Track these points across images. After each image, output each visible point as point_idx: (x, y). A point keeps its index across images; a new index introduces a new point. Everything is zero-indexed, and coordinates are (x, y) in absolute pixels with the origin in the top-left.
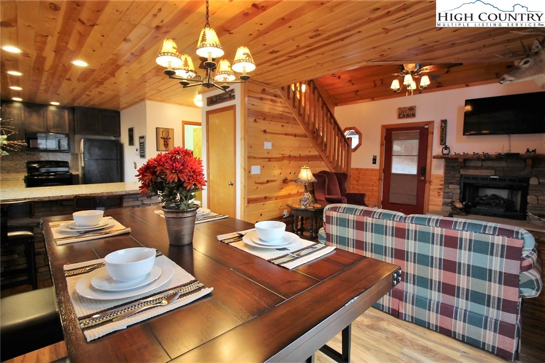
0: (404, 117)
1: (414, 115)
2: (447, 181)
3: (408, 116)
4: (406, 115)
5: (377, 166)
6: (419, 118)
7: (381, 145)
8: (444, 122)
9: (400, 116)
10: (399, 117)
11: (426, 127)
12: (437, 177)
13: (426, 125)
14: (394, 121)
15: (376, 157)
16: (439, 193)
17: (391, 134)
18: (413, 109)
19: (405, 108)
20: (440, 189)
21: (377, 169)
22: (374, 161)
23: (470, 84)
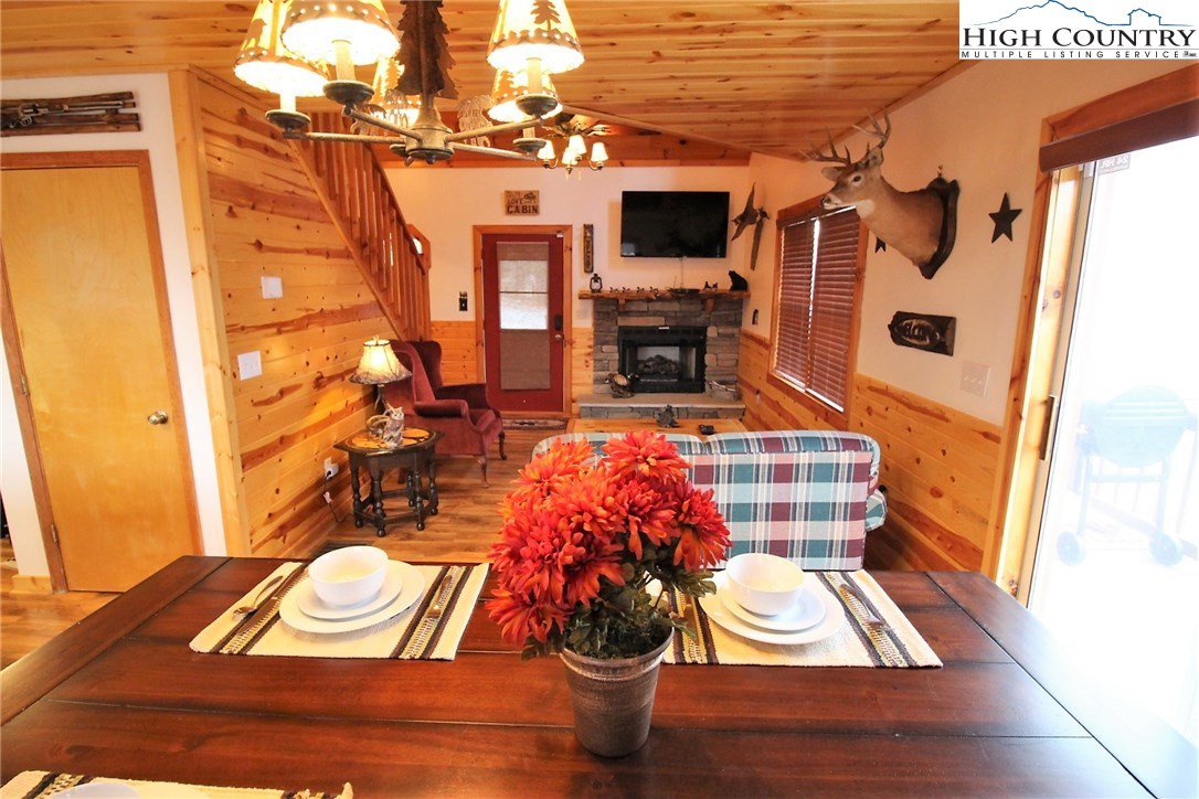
0: (517, 211)
1: (536, 210)
2: (599, 340)
3: (525, 211)
4: (521, 209)
5: (469, 316)
6: (547, 217)
7: (475, 270)
8: (589, 228)
9: (511, 209)
10: (509, 212)
11: (559, 236)
12: (583, 332)
13: (559, 232)
14: (500, 219)
15: (466, 295)
16: (587, 361)
17: (495, 245)
18: (534, 197)
19: (518, 193)
20: (589, 354)
21: (470, 323)
22: (463, 305)
23: (625, 162)
